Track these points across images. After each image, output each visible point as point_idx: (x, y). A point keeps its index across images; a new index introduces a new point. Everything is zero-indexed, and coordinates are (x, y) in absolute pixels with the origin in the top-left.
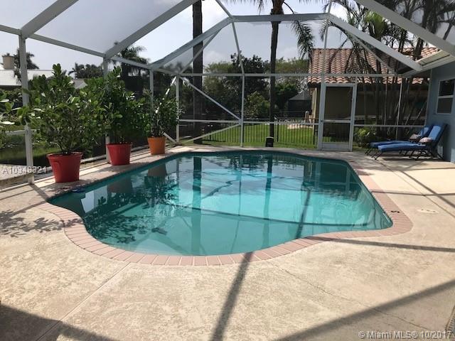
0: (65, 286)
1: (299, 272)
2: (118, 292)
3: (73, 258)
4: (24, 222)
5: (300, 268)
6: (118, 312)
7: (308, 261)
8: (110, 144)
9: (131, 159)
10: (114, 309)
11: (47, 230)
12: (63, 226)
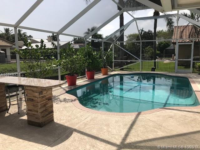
0: (73, 119)
1: (154, 120)
2: (90, 122)
3: (75, 111)
4: (60, 99)
5: (154, 119)
6: (90, 128)
7: (158, 116)
8: (87, 71)
9: (95, 77)
10: (88, 127)
11: (68, 102)
12: (72, 101)
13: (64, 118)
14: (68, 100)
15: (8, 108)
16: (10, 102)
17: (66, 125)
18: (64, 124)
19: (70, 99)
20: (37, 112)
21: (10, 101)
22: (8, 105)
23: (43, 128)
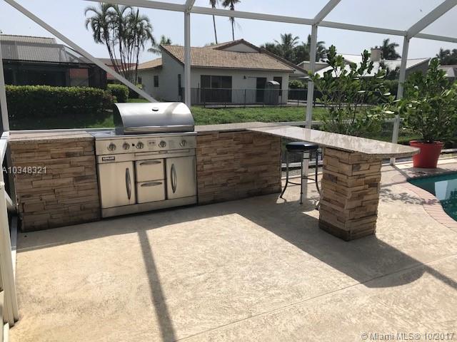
3: (431, 227)
11: (411, 203)
12: (423, 203)
13: (401, 236)
14: (412, 198)
15: (283, 189)
16: (287, 179)
17: (405, 251)
18: (399, 249)
19: (417, 196)
20: (343, 206)
21: (287, 177)
22: (283, 183)
23: (350, 244)
